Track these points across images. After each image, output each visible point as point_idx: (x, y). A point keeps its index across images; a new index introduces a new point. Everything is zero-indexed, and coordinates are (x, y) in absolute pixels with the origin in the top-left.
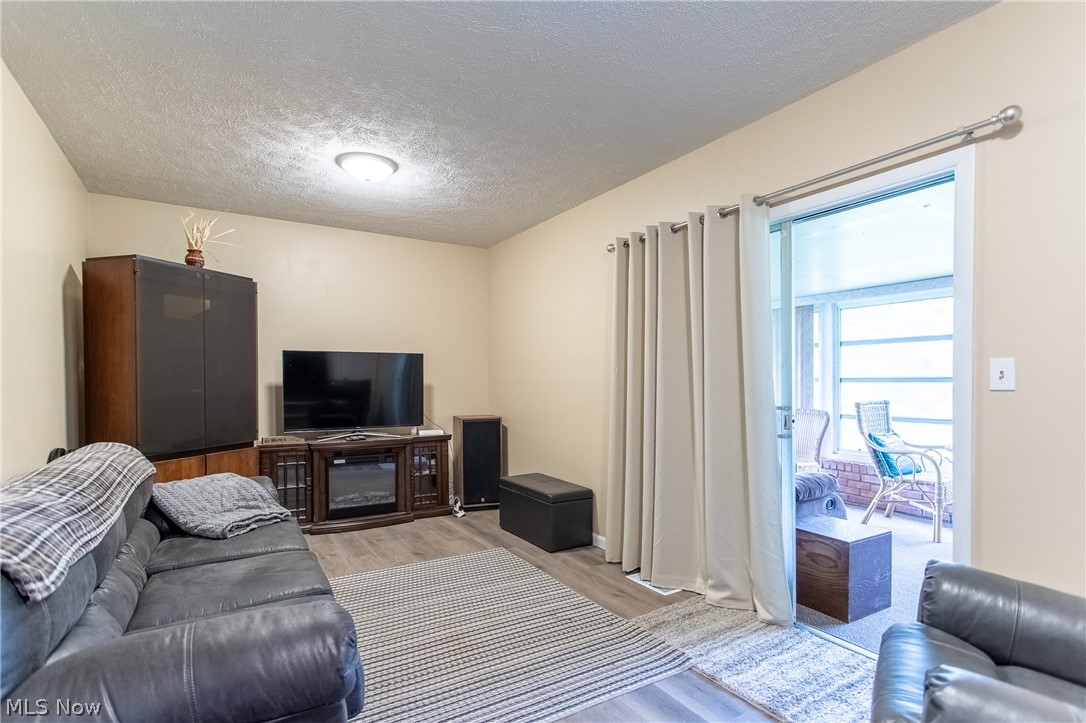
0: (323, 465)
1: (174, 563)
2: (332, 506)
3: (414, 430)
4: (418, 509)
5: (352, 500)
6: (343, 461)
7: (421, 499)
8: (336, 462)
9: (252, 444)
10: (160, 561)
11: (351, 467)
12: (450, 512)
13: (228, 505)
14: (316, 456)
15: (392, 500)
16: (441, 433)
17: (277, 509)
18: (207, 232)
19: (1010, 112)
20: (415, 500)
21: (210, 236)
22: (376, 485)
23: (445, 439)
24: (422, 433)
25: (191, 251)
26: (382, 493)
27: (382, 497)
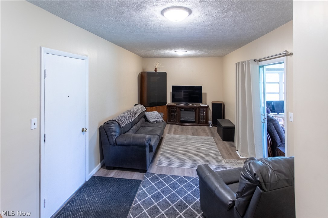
0: (179, 111)
1: (144, 126)
2: (181, 120)
3: (201, 104)
4: (200, 124)
5: (185, 119)
6: (183, 110)
7: (201, 121)
8: (182, 110)
9: (166, 105)
10: (143, 125)
11: (185, 112)
12: (208, 126)
13: (155, 118)
14: (178, 108)
15: (194, 120)
16: (206, 105)
17: (162, 119)
18: (158, 65)
19: (285, 52)
20: (200, 121)
21: (159, 65)
22: (191, 116)
23: (208, 107)
24: (202, 105)
25: (155, 69)
26: (192, 118)
27: (192, 119)
